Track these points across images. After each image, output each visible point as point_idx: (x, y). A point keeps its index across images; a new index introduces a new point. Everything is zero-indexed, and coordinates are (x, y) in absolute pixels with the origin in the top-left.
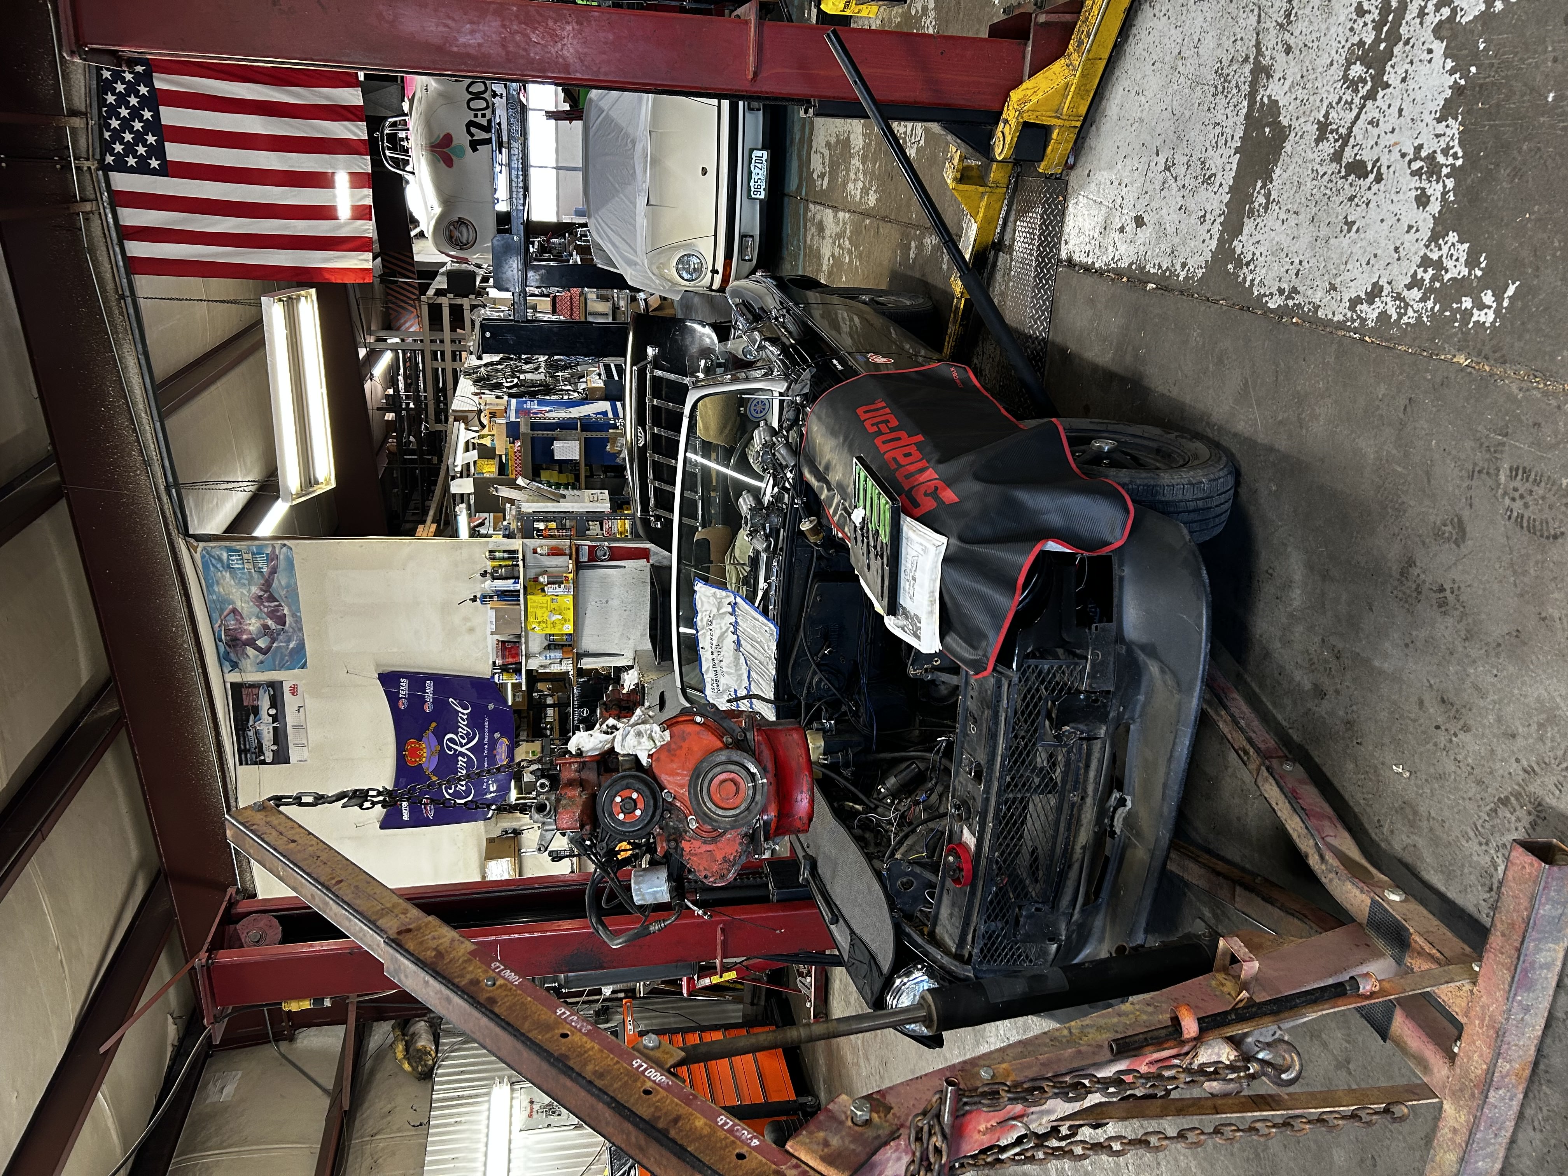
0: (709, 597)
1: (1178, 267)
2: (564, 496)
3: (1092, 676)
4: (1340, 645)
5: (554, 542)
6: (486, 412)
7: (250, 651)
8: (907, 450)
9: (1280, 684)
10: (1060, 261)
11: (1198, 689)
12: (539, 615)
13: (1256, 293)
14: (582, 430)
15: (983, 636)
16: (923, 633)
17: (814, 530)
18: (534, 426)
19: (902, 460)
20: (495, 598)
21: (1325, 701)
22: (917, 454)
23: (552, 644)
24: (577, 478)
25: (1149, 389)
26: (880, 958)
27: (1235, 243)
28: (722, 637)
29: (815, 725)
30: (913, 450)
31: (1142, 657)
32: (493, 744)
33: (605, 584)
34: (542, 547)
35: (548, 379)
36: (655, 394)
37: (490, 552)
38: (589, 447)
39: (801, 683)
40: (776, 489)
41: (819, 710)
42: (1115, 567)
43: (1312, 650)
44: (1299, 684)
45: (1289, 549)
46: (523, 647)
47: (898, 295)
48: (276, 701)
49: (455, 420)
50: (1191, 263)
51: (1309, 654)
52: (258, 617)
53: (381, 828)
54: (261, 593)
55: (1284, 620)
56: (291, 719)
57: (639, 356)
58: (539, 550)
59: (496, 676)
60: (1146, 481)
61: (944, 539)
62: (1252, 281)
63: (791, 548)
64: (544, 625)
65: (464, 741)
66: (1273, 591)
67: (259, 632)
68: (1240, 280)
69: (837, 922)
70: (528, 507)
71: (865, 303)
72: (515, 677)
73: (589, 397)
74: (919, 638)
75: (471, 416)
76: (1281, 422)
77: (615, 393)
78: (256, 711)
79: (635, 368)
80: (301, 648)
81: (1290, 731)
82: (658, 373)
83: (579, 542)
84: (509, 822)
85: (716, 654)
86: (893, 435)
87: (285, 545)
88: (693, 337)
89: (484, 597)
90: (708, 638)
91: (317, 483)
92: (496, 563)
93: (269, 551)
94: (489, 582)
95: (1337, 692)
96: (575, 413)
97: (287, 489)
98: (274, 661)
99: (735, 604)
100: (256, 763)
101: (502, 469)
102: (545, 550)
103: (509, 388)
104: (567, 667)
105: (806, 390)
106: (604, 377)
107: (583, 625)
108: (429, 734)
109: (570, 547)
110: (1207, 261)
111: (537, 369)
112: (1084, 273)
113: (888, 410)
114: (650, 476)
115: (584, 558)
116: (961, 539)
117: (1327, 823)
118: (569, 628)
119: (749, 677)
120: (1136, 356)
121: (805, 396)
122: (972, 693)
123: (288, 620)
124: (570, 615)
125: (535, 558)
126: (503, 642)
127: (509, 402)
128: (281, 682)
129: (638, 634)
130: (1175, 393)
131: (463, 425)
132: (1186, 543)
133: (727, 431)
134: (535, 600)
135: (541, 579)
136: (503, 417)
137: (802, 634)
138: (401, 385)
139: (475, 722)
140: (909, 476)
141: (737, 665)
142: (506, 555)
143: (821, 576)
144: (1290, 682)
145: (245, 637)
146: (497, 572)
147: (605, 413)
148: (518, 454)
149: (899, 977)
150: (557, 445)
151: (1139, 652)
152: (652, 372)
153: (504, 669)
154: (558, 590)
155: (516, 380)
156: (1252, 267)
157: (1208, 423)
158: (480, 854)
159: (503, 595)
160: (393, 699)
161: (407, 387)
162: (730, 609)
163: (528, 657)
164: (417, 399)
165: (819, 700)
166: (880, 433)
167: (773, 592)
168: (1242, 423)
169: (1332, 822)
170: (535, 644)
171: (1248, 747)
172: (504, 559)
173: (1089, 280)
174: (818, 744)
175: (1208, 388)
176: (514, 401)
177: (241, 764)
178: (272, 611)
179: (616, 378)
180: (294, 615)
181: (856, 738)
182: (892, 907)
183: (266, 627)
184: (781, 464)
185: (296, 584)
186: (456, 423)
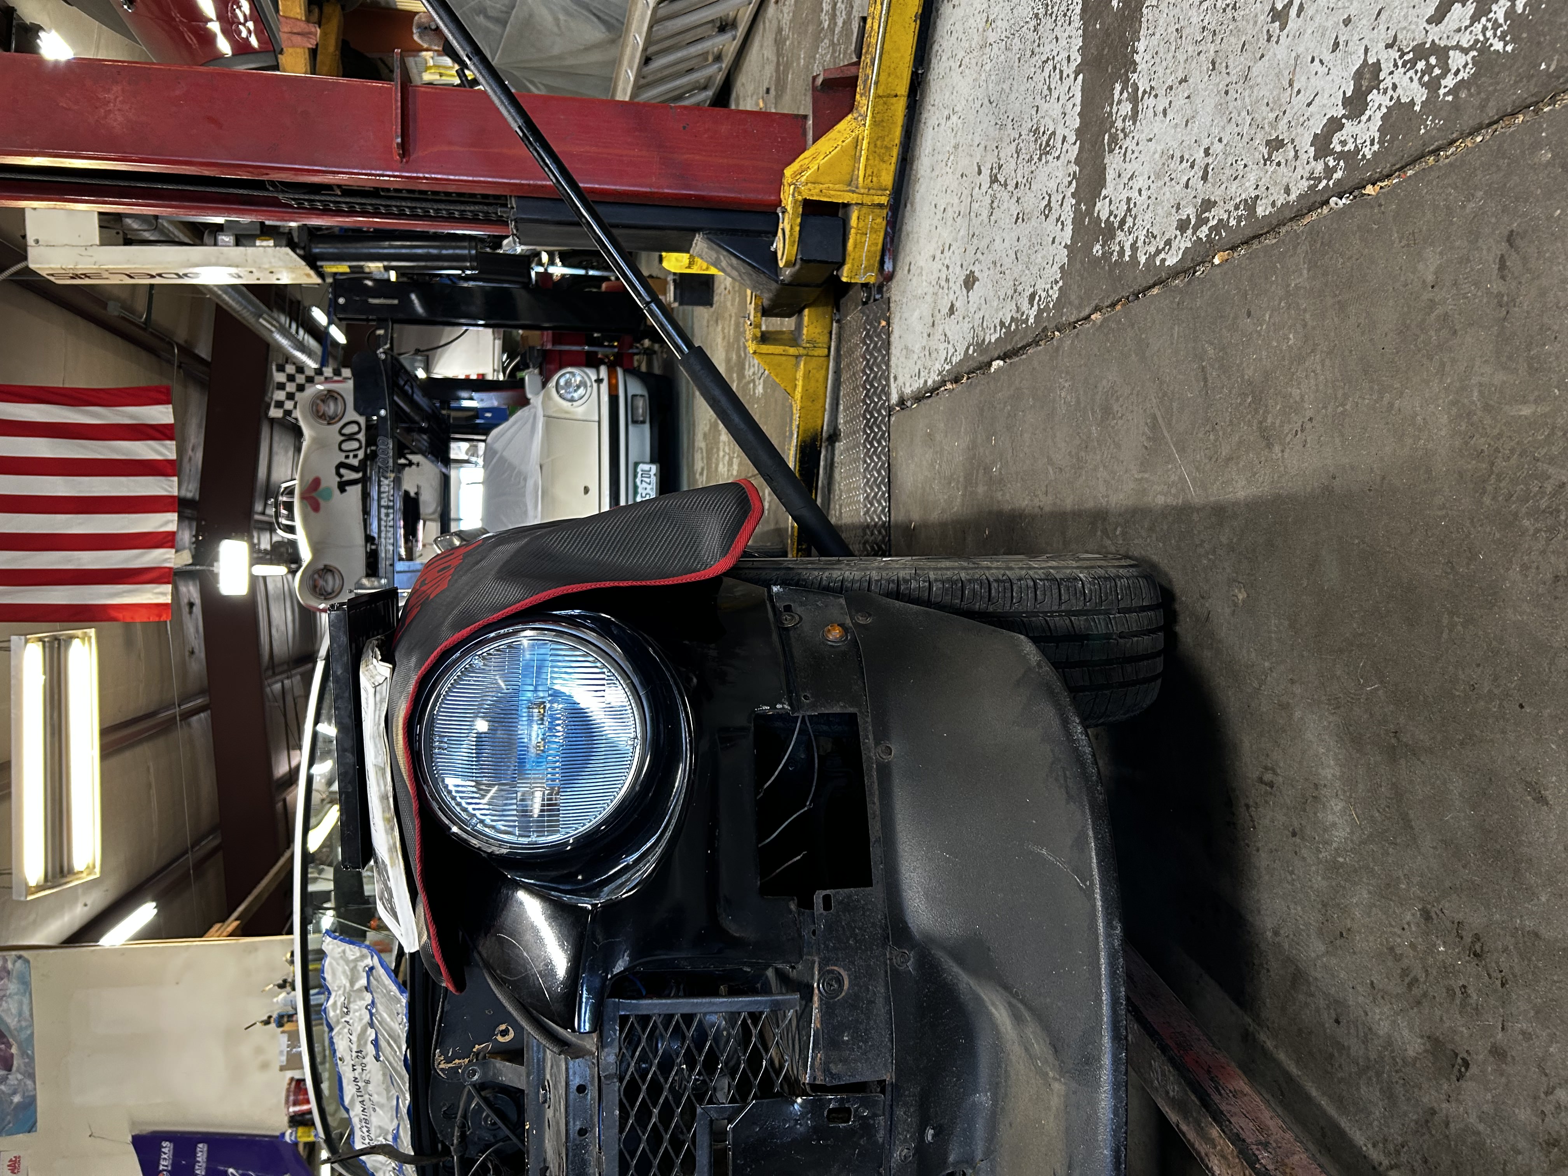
1: (1025, 306)
4: (1476, 919)
9: (1341, 1047)
10: (891, 407)
11: (1107, 1060)
13: (1143, 260)
21: (1469, 1086)
27: (1099, 206)
42: (868, 741)
43: (1403, 944)
44: (1389, 1043)
45: (1298, 714)
51: (1398, 958)
55: (1319, 882)
59: (288, 1133)
62: (1134, 244)
66: (1281, 818)
68: (1115, 257)
80: (30, 1102)
87: (20, 957)
89: (281, 1017)
91: (71, 872)
95: (1498, 1053)
97: (22, 880)
99: (372, 969)
110: (1062, 268)
112: (917, 404)
120: (991, 479)
123: (16, 1062)
126: (299, 1081)
144: (1365, 1041)
151: (956, 969)
153: (300, 1120)
156: (1129, 223)
173: (923, 409)
180: (23, 1053)
185: (31, 1010)
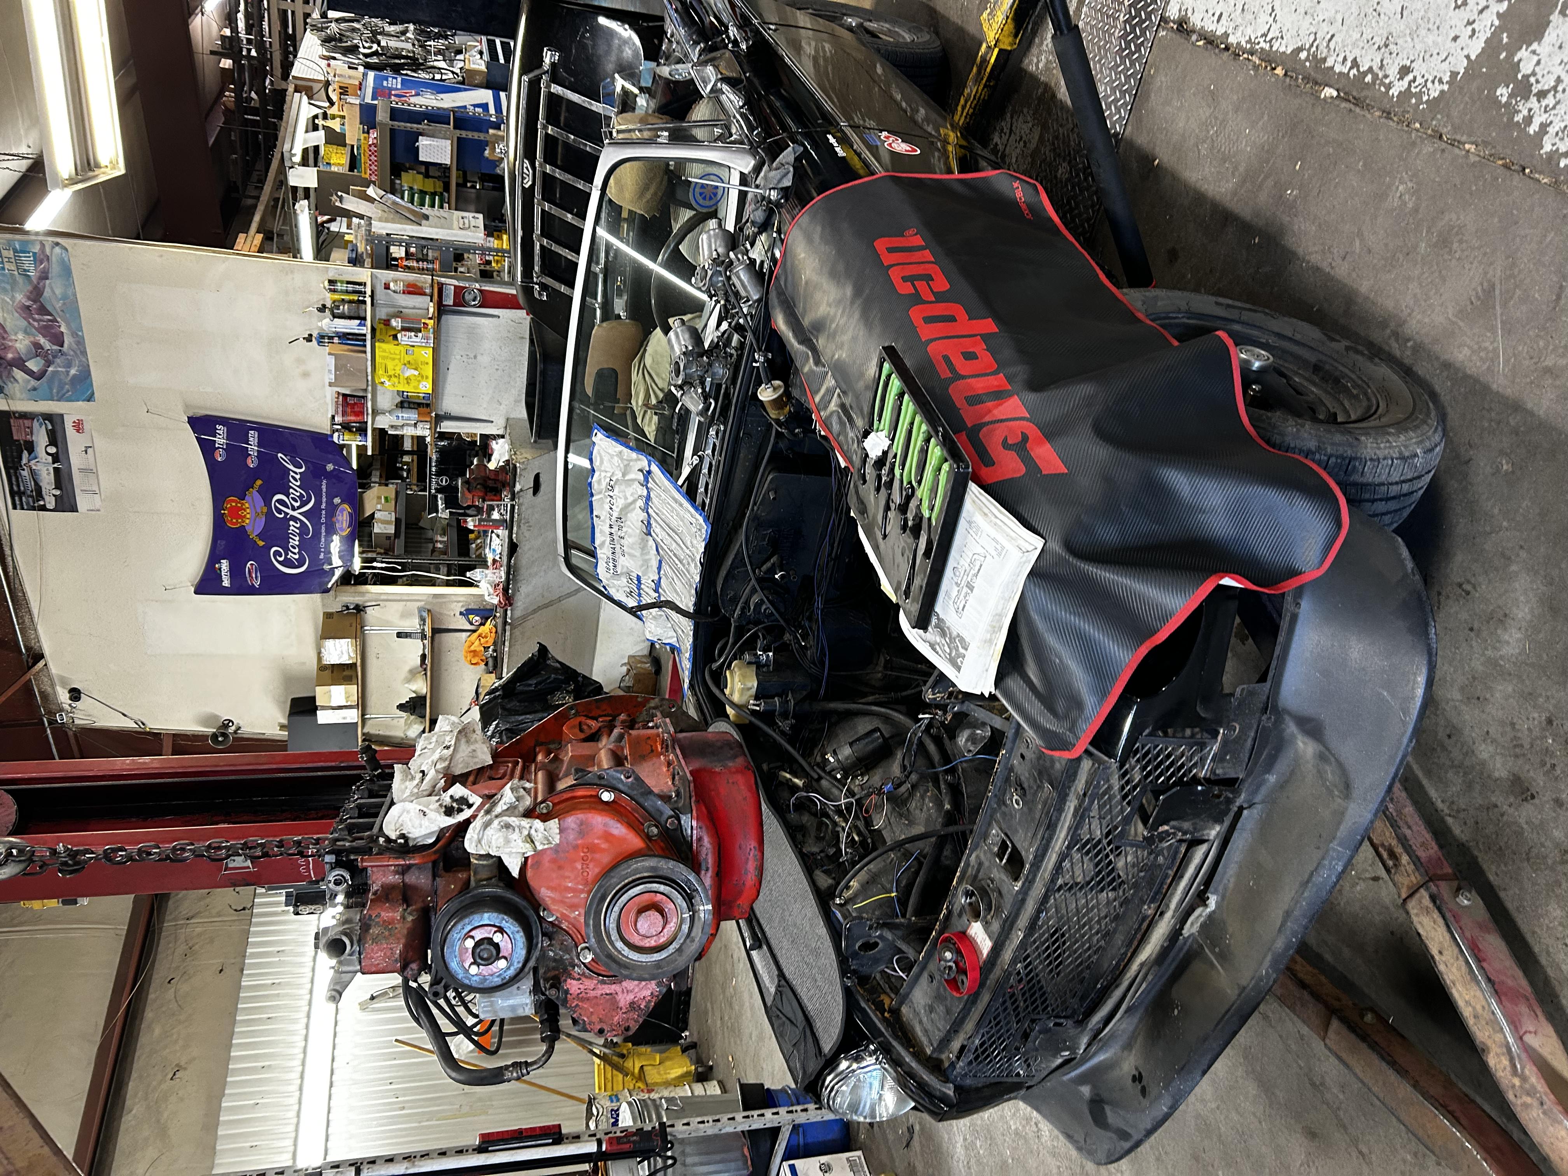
0: (612, 456)
1: (1393, 71)
2: (426, 217)
3: (1219, 758)
5: (411, 277)
6: (336, 86)
7: (18, 374)
8: (968, 345)
10: (1164, 19)
12: (390, 367)
13: (1547, 148)
14: (455, 128)
15: (1076, 703)
16: (967, 664)
17: (778, 403)
18: (395, 114)
19: (959, 363)
20: (336, 340)
21: (1528, 806)
22: (986, 358)
23: (406, 403)
24: (447, 188)
25: (1294, 254)
26: (819, 1025)
27: (1523, 54)
28: (626, 508)
29: (747, 656)
30: (980, 349)
31: (1291, 728)
32: (332, 510)
33: (473, 335)
34: (395, 281)
35: (418, 50)
36: (552, 119)
37: (331, 282)
38: (462, 148)
39: (735, 600)
40: (725, 326)
41: (755, 636)
46: (369, 404)
47: (894, 22)
48: (56, 437)
49: (296, 91)
50: (1419, 69)
51: (1515, 730)
52: (26, 332)
53: (196, 592)
54: (28, 303)
55: (1477, 664)
56: (76, 459)
57: (531, 62)
58: (392, 285)
59: (336, 435)
60: (1341, 450)
61: (1039, 542)
62: (1544, 127)
63: (740, 418)
64: (396, 380)
65: (296, 505)
67: (29, 352)
68: (1518, 118)
69: (760, 947)
70: (380, 228)
71: (850, 29)
72: (359, 438)
73: (467, 81)
74: (959, 669)
75: (316, 87)
76: (1548, 370)
77: (499, 79)
78: (30, 447)
79: (525, 78)
80: (85, 376)
81: (1450, 820)
82: (556, 89)
83: (443, 280)
84: (350, 596)
85: (615, 528)
86: (941, 309)
87: (57, 244)
88: (609, 46)
89: (321, 337)
90: (607, 507)
91: (98, 166)
92: (337, 297)
93: (36, 249)
94: (327, 320)
96: (448, 101)
97: (55, 174)
98: (51, 389)
99: (649, 472)
100: (33, 508)
101: (354, 163)
102: (400, 287)
103: (366, 56)
104: (424, 430)
105: (787, 182)
106: (486, 57)
107: (444, 382)
108: (253, 494)
109: (432, 286)
110: (1454, 74)
111: (404, 33)
112: (1205, 47)
113: (927, 255)
114: (538, 231)
115: (449, 301)
116: (1069, 546)
117: (1524, 1009)
118: (426, 387)
119: (659, 568)
120: (1280, 197)
121: (785, 192)
122: (1023, 750)
123: (67, 340)
124: (429, 371)
125: (387, 294)
126: (345, 396)
127: (365, 75)
128: (62, 416)
129: (512, 399)
130: (1342, 271)
131: (305, 98)
132: (1405, 576)
133: (648, 196)
134: (384, 349)
135: (394, 323)
136: (356, 95)
137: (742, 537)
138: (241, 25)
139: (308, 483)
140: (974, 400)
141: (644, 547)
142: (351, 287)
143: (779, 462)
144: (1465, 755)
145: (10, 356)
146: (338, 308)
147: (485, 106)
148: (373, 148)
149: (845, 1058)
150: (423, 142)
151: (1291, 724)
152: (548, 87)
153: (346, 427)
154: (414, 339)
155: (375, 47)
156: (1550, 100)
157: (1396, 335)
158: (316, 629)
159: (345, 337)
160: (207, 449)
161: (249, 29)
162: (641, 477)
163: (375, 413)
164: (260, 46)
165: (757, 623)
166: (916, 299)
167: (705, 471)
168: (1466, 351)
169: (1530, 1007)
170: (385, 401)
171: (1399, 850)
172: (347, 292)
173: (1214, 60)
174: (749, 685)
175: (1409, 279)
176: (371, 75)
177: (15, 508)
178: (45, 327)
179: (502, 61)
180: (74, 334)
181: (800, 679)
182: (844, 969)
183: (37, 346)
184: (737, 294)
185: (75, 295)
186: (297, 95)
